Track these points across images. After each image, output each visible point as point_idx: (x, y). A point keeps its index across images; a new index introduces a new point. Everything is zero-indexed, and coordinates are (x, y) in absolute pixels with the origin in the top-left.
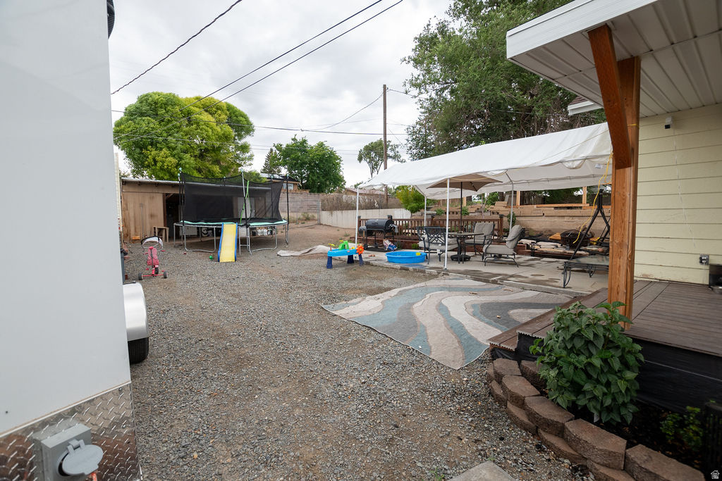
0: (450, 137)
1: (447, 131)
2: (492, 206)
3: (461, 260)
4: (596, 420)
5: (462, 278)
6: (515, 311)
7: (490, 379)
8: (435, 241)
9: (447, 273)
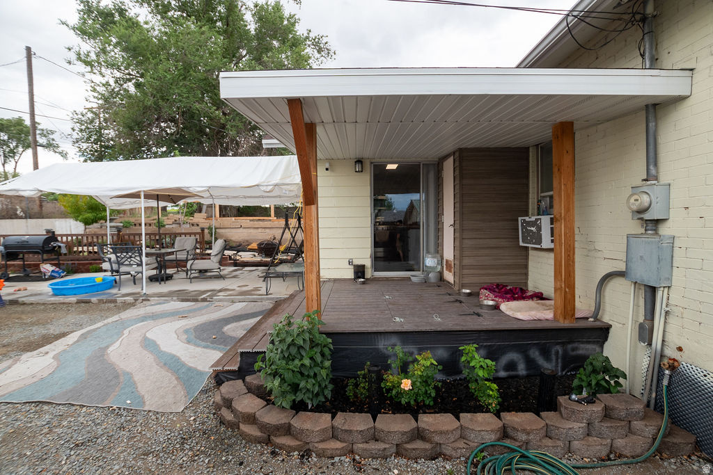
0: (135, 136)
1: (131, 129)
2: (192, 218)
3: (162, 280)
4: (310, 407)
5: (167, 302)
6: (229, 326)
7: (218, 407)
8: (127, 263)
9: (146, 298)
